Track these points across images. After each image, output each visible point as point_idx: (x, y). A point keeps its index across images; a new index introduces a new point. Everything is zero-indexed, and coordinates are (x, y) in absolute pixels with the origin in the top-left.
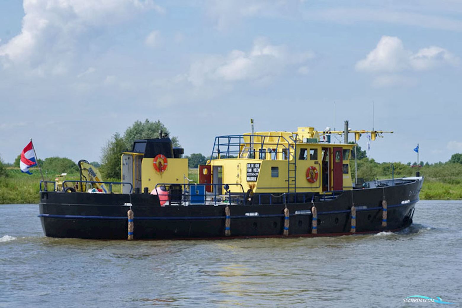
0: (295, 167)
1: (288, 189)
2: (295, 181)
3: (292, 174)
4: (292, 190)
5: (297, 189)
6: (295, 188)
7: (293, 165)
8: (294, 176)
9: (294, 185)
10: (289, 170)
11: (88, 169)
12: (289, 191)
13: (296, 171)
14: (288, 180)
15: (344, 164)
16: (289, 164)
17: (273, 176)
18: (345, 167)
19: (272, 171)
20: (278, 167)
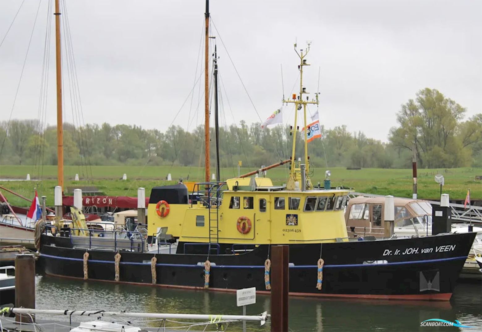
0: (218, 216)
1: (209, 239)
3: (213, 224)
4: (214, 241)
5: (219, 240)
6: (218, 238)
8: (217, 226)
10: (210, 220)
11: (73, 213)
12: (210, 241)
15: (290, 215)
16: (210, 213)
17: (197, 224)
18: (291, 217)
19: (197, 220)
20: (203, 216)
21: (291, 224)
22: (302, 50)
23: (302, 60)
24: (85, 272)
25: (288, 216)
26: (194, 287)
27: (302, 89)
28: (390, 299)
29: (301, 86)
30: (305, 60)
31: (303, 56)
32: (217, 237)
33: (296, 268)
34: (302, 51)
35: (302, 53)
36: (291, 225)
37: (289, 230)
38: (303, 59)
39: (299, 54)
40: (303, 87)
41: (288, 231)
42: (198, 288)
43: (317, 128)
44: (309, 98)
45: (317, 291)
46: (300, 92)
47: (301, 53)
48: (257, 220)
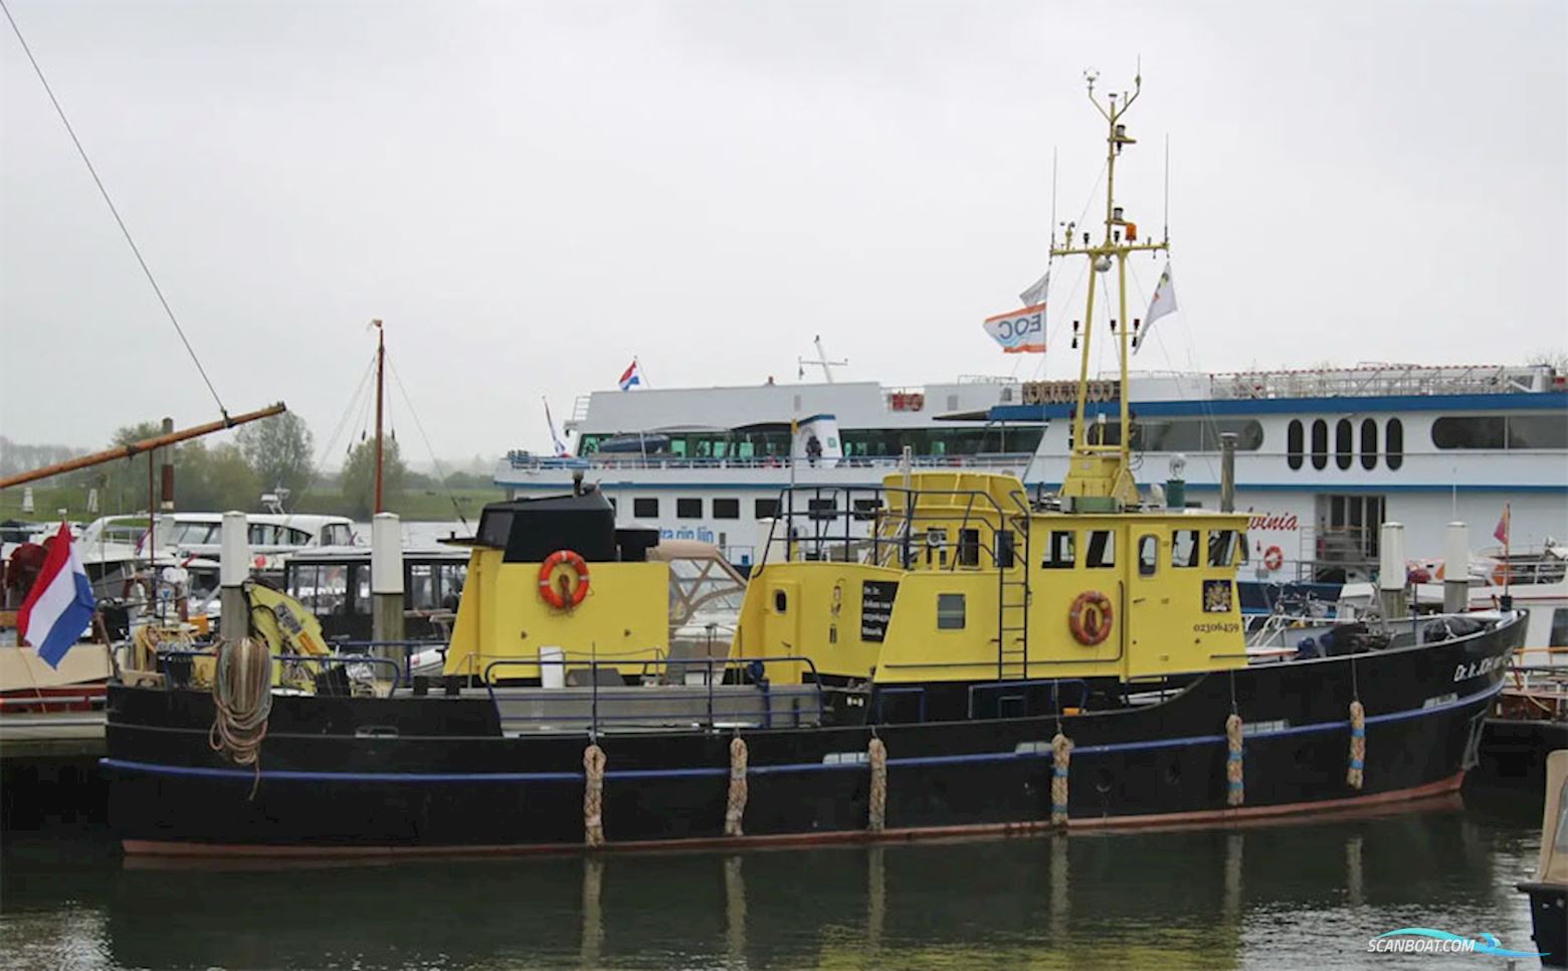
0: (1028, 592)
1: (996, 668)
2: (1025, 640)
3: (1013, 619)
4: (1013, 673)
5: (1029, 668)
6: (1025, 663)
7: (1018, 586)
8: (1023, 626)
9: (1022, 655)
10: (1001, 606)
11: (272, 607)
12: (1000, 675)
13: (1030, 609)
14: (997, 637)
15: (1215, 582)
16: (1002, 583)
17: (944, 623)
18: (1219, 589)
19: (941, 607)
20: (962, 596)
21: (1219, 608)
22: (1112, 95)
23: (1112, 124)
24: (594, 821)
25: (1208, 585)
26: (1002, 826)
27: (1112, 212)
28: (1414, 799)
29: (1110, 201)
30: (1123, 127)
31: (1116, 113)
32: (1022, 660)
33: (1295, 734)
34: (1112, 99)
35: (1113, 104)
36: (1220, 611)
37: (1208, 626)
38: (1117, 123)
39: (1103, 108)
40: (1114, 206)
41: (1206, 629)
42: (1015, 825)
43: (1036, 326)
44: (1091, 236)
45: (1352, 792)
46: (1105, 218)
47: (1109, 106)
48: (1135, 602)
